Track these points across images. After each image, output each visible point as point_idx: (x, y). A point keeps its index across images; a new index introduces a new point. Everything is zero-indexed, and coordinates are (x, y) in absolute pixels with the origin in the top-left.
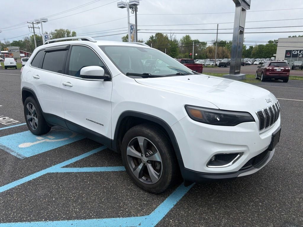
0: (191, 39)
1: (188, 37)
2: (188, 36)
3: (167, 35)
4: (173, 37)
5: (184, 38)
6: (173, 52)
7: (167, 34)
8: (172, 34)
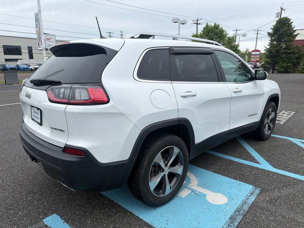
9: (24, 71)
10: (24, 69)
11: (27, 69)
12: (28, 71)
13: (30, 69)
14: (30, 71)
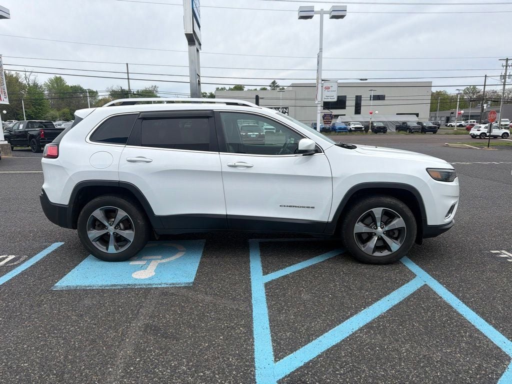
0: (67, 84)
1: (58, 81)
2: (60, 77)
3: (17, 74)
4: (32, 78)
5: (51, 81)
6: (37, 107)
7: (18, 72)
8: (27, 73)
9: (340, 132)
10: (340, 129)
11: (345, 129)
12: (344, 133)
13: (349, 129)
14: (348, 133)
